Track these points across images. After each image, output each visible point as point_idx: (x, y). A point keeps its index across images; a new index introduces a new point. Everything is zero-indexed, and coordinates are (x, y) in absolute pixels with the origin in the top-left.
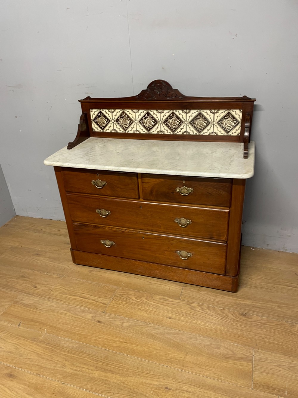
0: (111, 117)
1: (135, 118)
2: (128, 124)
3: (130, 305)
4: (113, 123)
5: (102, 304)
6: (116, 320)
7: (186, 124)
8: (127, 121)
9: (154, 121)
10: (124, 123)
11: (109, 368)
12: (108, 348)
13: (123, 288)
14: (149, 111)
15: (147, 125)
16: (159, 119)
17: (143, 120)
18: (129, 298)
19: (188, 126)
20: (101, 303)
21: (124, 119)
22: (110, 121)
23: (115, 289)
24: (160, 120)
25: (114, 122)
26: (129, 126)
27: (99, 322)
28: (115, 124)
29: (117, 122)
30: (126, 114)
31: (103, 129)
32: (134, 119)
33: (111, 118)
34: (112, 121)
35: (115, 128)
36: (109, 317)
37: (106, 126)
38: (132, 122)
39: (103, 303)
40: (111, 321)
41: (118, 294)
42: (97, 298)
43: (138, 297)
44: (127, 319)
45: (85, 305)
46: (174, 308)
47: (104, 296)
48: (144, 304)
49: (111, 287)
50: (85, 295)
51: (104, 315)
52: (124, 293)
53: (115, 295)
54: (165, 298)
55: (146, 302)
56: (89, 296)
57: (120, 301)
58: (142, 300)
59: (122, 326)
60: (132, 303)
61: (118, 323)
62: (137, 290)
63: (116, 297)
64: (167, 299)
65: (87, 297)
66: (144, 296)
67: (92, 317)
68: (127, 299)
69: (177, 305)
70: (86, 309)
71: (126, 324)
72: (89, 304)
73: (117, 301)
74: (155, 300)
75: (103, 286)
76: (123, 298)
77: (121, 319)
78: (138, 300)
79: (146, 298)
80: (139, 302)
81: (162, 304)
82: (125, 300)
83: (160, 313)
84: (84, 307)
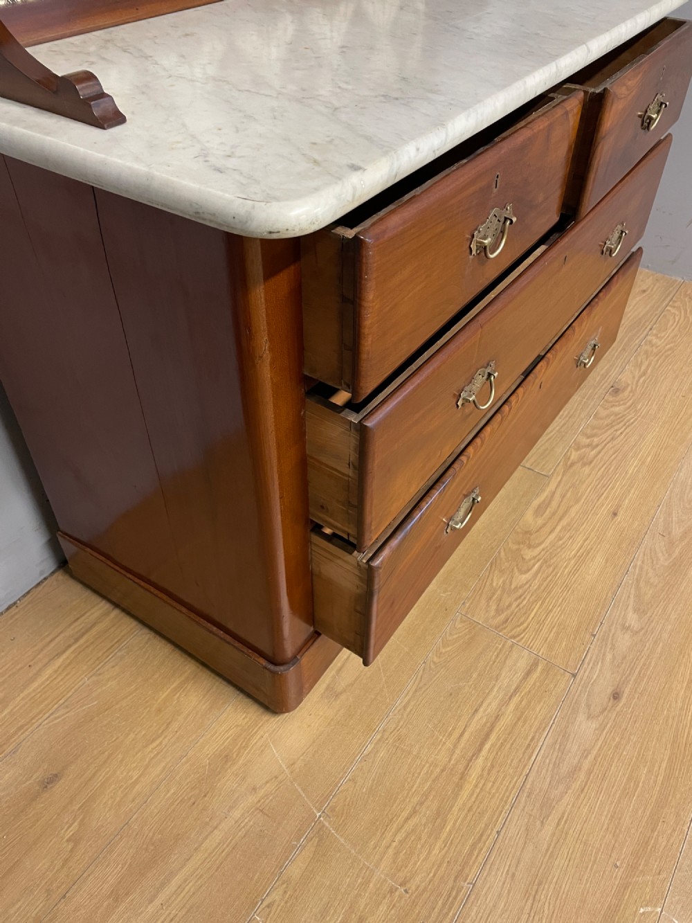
3: (550, 592)
5: (535, 675)
6: (613, 645)
13: (468, 598)
18: (521, 591)
20: (525, 678)
23: (462, 621)
27: (616, 696)
36: (596, 662)
39: (528, 673)
40: (614, 658)
41: (494, 617)
42: (500, 688)
43: (517, 565)
44: (610, 615)
45: (530, 738)
46: (582, 496)
47: (494, 662)
48: (555, 559)
49: (451, 634)
50: (469, 730)
51: (585, 678)
52: (491, 598)
53: (496, 628)
54: (536, 503)
55: (543, 550)
56: (477, 718)
57: (530, 618)
58: (535, 558)
59: (637, 632)
60: (542, 588)
61: (624, 641)
62: (487, 561)
63: (504, 626)
64: (544, 501)
65: (486, 723)
66: (519, 550)
67: (590, 717)
68: (520, 597)
69: (570, 488)
70: (550, 734)
71: (632, 619)
72: (525, 722)
73: (525, 625)
74: (541, 528)
75: (435, 659)
76: (514, 605)
77: (610, 630)
78: (532, 568)
79: (530, 547)
80: (541, 567)
81: (560, 519)
82: (525, 602)
83: (592, 530)
84: (538, 741)
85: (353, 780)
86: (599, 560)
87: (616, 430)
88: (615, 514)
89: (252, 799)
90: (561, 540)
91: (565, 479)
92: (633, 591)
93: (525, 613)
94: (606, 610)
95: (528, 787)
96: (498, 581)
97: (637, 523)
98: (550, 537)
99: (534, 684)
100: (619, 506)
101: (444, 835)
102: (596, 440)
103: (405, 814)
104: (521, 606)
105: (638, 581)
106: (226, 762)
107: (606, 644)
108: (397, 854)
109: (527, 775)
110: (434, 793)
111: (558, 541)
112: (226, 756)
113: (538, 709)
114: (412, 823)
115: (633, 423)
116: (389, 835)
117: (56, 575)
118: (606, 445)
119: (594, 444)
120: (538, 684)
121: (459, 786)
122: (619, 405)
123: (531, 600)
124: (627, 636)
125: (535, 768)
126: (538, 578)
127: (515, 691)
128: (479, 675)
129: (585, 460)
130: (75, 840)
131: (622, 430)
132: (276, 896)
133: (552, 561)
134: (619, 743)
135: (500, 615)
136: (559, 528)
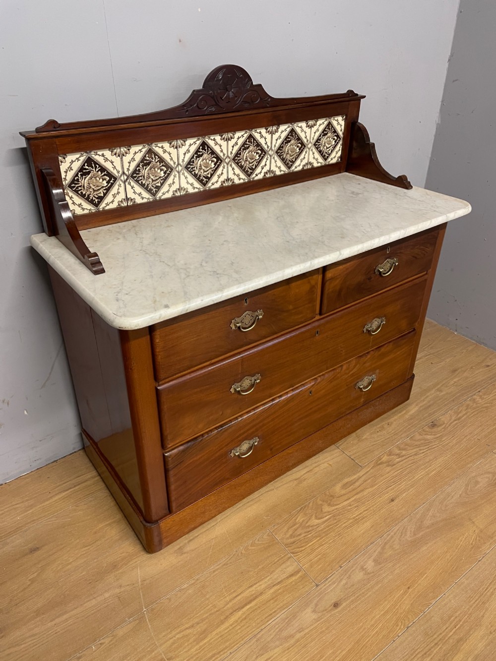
0: (119, 168)
1: (176, 161)
2: (160, 177)
3: (327, 534)
4: (125, 182)
5: (294, 578)
6: (350, 576)
7: (271, 156)
8: (159, 171)
9: (215, 160)
10: (152, 177)
11: (451, 641)
12: (406, 621)
13: (278, 524)
14: (207, 140)
15: (202, 171)
16: (224, 155)
17: (193, 162)
18: (311, 528)
19: (274, 158)
20: (287, 578)
21: (151, 169)
22: (115, 179)
23: (268, 535)
24: (228, 156)
25: (127, 180)
26: (162, 181)
27: (336, 605)
28: (130, 184)
29: (133, 178)
30: (156, 154)
31: (97, 205)
32: (175, 163)
33: (118, 172)
34: (122, 178)
35: (131, 195)
36: (334, 583)
37: (105, 194)
38: (171, 172)
39: (292, 575)
40: (346, 583)
41: (288, 539)
42: (271, 578)
43: (316, 513)
44: (358, 558)
45: (274, 611)
46: (377, 484)
47: (275, 563)
48: (341, 516)
49: (258, 540)
50: (242, 595)
51: (323, 589)
52: (291, 527)
53: (286, 545)
54: (346, 480)
55: (337, 509)
56: (251, 589)
57: (307, 546)
58: (329, 512)
59: (369, 574)
60: (325, 530)
61: (359, 576)
62: (299, 506)
63: (291, 545)
64: (352, 481)
65: (254, 594)
66: (322, 505)
67: (314, 611)
68: (309, 531)
69: (372, 477)
70: (286, 612)
71: (370, 565)
72: (276, 601)
73: (303, 548)
74: (341, 496)
75: (243, 552)
76: (303, 535)
77: (352, 567)
78: (324, 517)
79: (329, 505)
80: (330, 518)
81: (357, 494)
82: (309, 536)
83: (373, 506)
84: (277, 614)
85: (170, 599)
86: (368, 524)
87: (420, 450)
88: (392, 500)
89: (117, 591)
90: (350, 506)
91: (371, 471)
92: (379, 549)
93: (306, 542)
94: (356, 555)
95: (259, 636)
96: (300, 519)
97: (404, 509)
98: (345, 502)
99: (292, 582)
100: (398, 496)
101: (201, 644)
102: (404, 452)
103: (187, 626)
104: (306, 537)
105: (386, 544)
106: (114, 569)
107: (346, 574)
108: (173, 643)
109: (262, 630)
110: (207, 621)
111: (348, 506)
112: (115, 566)
113: (286, 597)
114: (188, 631)
115: (434, 448)
116: (174, 633)
117: (80, 451)
118: (409, 457)
119: (402, 454)
120: (294, 583)
121: (222, 622)
122: (431, 435)
123: (314, 535)
124: (361, 574)
125: (268, 628)
126: (324, 524)
127: (279, 583)
128: (263, 568)
129: (390, 463)
130: (33, 581)
131: (425, 451)
132: (107, 641)
133: (338, 517)
134: (323, 631)
135: (291, 538)
136: (353, 499)
